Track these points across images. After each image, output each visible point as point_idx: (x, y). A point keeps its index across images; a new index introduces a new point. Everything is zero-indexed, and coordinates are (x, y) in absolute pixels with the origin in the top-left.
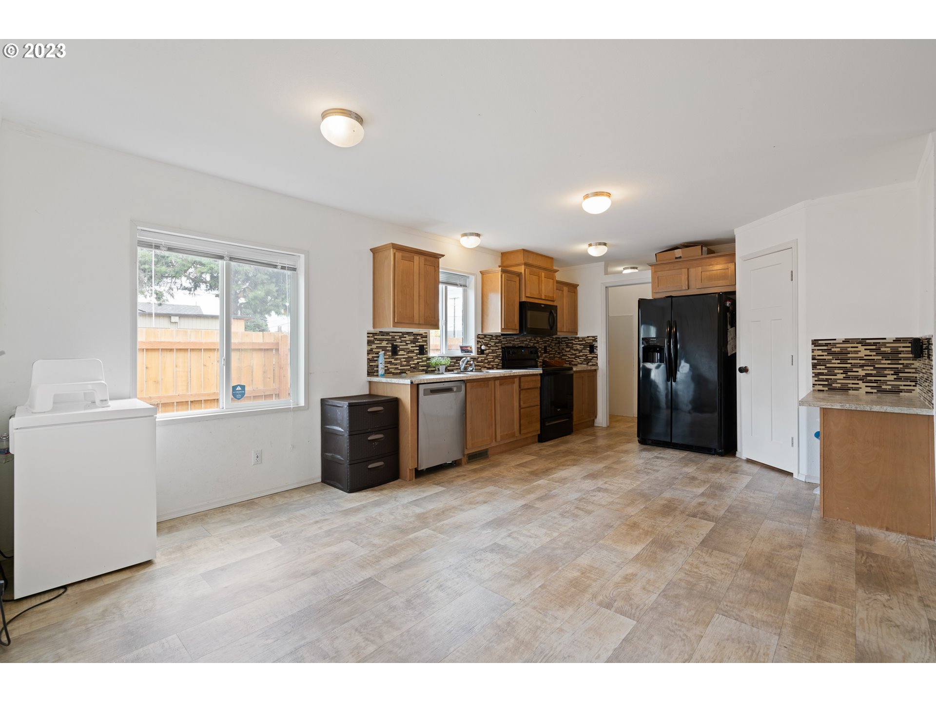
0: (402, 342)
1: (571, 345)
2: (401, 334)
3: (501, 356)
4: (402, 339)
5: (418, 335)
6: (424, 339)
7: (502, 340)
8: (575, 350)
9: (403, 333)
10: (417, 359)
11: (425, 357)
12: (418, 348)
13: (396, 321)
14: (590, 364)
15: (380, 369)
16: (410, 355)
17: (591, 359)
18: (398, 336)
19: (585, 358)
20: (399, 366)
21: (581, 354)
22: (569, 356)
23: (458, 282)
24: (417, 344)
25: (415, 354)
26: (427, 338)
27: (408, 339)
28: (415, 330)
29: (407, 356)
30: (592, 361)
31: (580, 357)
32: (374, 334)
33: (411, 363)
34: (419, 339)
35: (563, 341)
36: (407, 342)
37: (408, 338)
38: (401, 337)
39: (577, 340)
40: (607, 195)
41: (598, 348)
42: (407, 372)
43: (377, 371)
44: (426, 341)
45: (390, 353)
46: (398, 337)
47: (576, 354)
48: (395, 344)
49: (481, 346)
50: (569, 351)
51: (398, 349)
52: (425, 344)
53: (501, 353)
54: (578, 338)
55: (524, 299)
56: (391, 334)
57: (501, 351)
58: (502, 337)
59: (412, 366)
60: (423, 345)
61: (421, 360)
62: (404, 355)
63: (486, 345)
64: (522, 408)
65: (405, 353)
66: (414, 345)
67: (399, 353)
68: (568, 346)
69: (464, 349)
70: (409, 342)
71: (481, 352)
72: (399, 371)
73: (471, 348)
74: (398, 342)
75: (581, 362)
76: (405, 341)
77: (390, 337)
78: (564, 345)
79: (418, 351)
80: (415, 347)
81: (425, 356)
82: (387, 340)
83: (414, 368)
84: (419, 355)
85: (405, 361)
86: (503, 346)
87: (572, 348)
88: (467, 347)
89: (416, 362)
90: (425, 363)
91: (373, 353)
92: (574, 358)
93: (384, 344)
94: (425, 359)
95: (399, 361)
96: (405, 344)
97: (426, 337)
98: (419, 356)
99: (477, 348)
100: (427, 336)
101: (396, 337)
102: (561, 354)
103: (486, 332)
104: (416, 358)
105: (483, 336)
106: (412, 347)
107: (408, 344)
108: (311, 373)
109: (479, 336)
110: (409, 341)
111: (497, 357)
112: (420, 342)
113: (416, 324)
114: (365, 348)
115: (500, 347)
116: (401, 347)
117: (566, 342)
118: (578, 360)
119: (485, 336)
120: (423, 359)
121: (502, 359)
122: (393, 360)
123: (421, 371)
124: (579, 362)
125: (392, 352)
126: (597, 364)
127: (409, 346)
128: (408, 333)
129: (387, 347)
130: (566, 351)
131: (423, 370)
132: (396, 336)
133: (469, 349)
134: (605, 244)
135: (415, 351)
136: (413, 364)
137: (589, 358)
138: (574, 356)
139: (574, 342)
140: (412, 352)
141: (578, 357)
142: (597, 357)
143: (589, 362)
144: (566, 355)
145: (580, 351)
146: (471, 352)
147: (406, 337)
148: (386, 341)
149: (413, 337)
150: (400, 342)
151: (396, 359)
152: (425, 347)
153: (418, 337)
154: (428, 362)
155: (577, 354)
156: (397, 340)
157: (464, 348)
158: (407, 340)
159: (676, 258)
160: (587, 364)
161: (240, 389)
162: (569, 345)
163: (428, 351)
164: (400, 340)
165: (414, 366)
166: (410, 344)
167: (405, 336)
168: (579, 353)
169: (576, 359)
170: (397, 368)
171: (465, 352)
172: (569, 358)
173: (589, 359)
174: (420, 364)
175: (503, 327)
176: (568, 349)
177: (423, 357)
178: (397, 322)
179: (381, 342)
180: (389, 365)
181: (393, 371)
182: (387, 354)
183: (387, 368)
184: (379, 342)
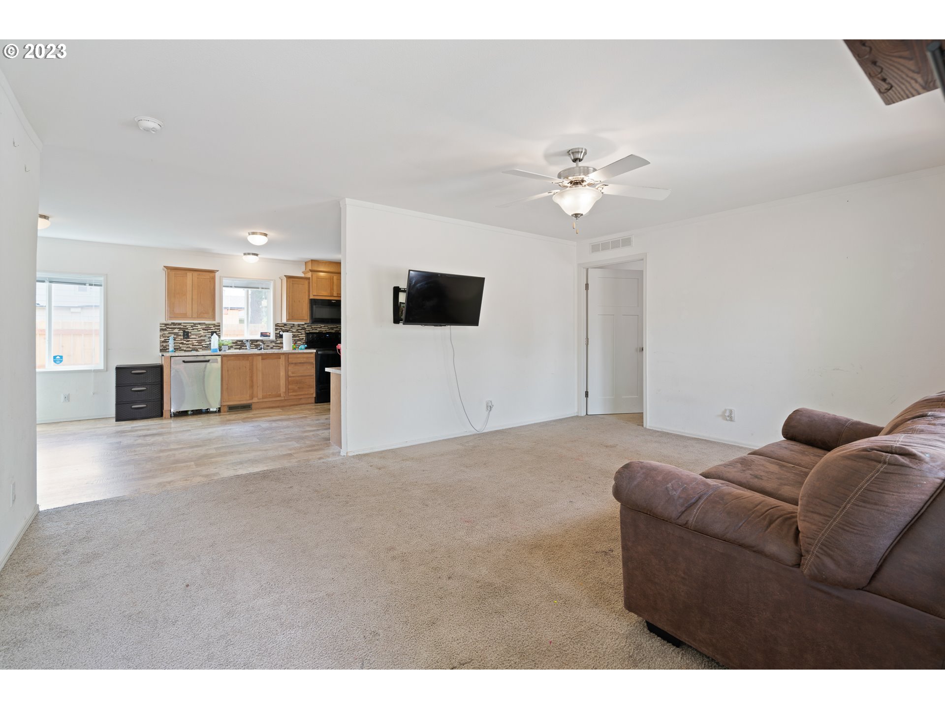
0: (194, 330)
2: (193, 324)
4: (195, 327)
5: (210, 324)
6: (216, 327)
7: (306, 327)
9: (195, 324)
12: (210, 334)
15: (170, 347)
16: (202, 338)
20: (191, 347)
24: (209, 330)
25: (207, 338)
28: (207, 322)
29: (198, 339)
32: (166, 325)
33: (202, 344)
36: (199, 330)
37: (199, 327)
38: (193, 326)
40: (265, 235)
42: (198, 350)
43: (169, 349)
44: (219, 329)
45: (181, 337)
46: (190, 326)
48: (186, 331)
49: (280, 332)
51: (190, 334)
52: (218, 331)
55: (312, 297)
56: (182, 324)
59: (204, 346)
64: (290, 377)
65: (197, 337)
66: (207, 332)
67: (191, 337)
70: (201, 330)
72: (191, 349)
73: (269, 333)
76: (197, 329)
77: (182, 327)
82: (180, 329)
83: (206, 347)
85: (196, 342)
88: (265, 333)
89: (208, 343)
91: (165, 337)
93: (176, 331)
95: (191, 343)
96: (197, 331)
97: (219, 326)
99: (276, 333)
101: (188, 327)
104: (208, 340)
105: (279, 325)
106: (204, 333)
108: (109, 349)
109: (276, 325)
111: (300, 340)
112: (212, 329)
113: (189, 318)
114: (159, 333)
116: (193, 333)
119: (285, 325)
122: (185, 342)
125: (183, 336)
127: (201, 332)
128: (199, 324)
129: (179, 333)
132: (188, 325)
135: (208, 336)
140: (205, 336)
146: (270, 336)
148: (178, 329)
149: (205, 326)
150: (192, 330)
151: (188, 341)
153: (210, 326)
156: (190, 329)
157: (261, 334)
161: (59, 358)
164: (192, 328)
165: (206, 345)
167: (197, 325)
170: (188, 347)
171: (263, 337)
175: (288, 319)
179: (173, 330)
180: (181, 345)
181: (185, 349)
182: (179, 337)
183: (178, 347)
184: (170, 330)
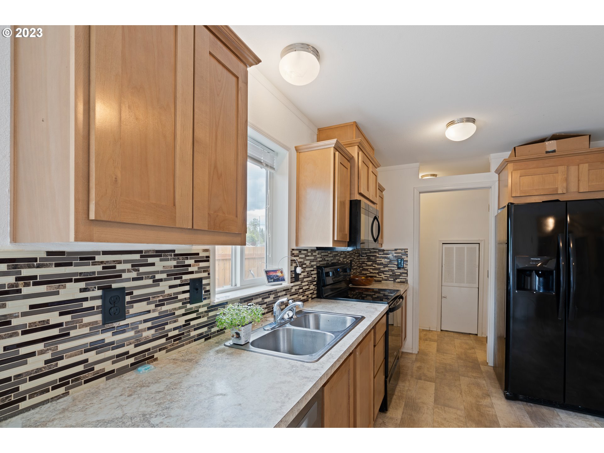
0: (141, 279)
1: (374, 258)
2: (137, 257)
3: (316, 279)
4: (142, 269)
5: (187, 255)
6: (202, 264)
7: (318, 256)
8: (378, 264)
9: (144, 255)
10: (184, 315)
11: (204, 306)
12: (187, 288)
13: (92, 216)
14: (398, 280)
16: (164, 308)
17: (400, 275)
18: (126, 262)
19: (391, 273)
20: (132, 350)
21: (387, 269)
22: (371, 271)
23: (262, 159)
24: (185, 277)
25: (180, 304)
26: (208, 261)
27: (161, 269)
28: (180, 248)
29: (156, 314)
30: (400, 277)
31: (385, 273)
33: (167, 327)
34: (189, 266)
35: (363, 253)
36: (158, 277)
37: (159, 264)
38: (135, 266)
39: (382, 253)
41: (409, 263)
42: (156, 355)
44: (206, 270)
45: (98, 318)
46: (128, 266)
47: (379, 269)
48: (114, 286)
49: (296, 267)
50: (371, 265)
51: (128, 298)
52: (206, 274)
53: (315, 276)
54: (383, 251)
56: (98, 258)
57: (315, 272)
58: (317, 252)
59: (171, 334)
60: (200, 280)
61: (194, 315)
62: (149, 312)
63: (302, 264)
65: (152, 307)
66: (178, 282)
67: (132, 311)
68: (369, 260)
69: (272, 276)
70: (164, 276)
71: (295, 277)
72: (132, 360)
73: (282, 272)
74: (128, 280)
75: (386, 278)
76: (151, 275)
77: (99, 268)
78: (364, 259)
79: (187, 295)
80: (180, 285)
81: (205, 302)
83: (177, 338)
84: (191, 303)
85: (149, 329)
86: (318, 265)
87: (375, 262)
88: (275, 271)
89: (181, 321)
90: (205, 319)
92: (378, 273)
94: (205, 309)
95: (131, 334)
96: (150, 282)
97: (207, 259)
98: (189, 306)
99: (291, 271)
100: (208, 257)
101: (119, 267)
102: (361, 268)
103: (303, 246)
104: (183, 311)
105: (297, 252)
106: (171, 287)
107: (161, 280)
109: (294, 252)
110: (162, 272)
111: (312, 282)
112: (192, 273)
113: (182, 229)
115: (315, 267)
116: (136, 293)
117: (368, 254)
118: (383, 276)
119: (300, 251)
120: (201, 310)
121: (317, 285)
122: (108, 337)
123: (195, 340)
124: (384, 278)
125: (102, 312)
126: (407, 281)
127: (164, 286)
128: (159, 254)
129: (86, 299)
130: (367, 265)
131: (200, 337)
132: (120, 262)
133: (279, 274)
134: (473, 121)
135: (181, 297)
136: (175, 329)
137: (397, 273)
138: (377, 271)
139: (378, 255)
140: (173, 299)
141: (383, 272)
142: (407, 273)
143: (396, 279)
144: (367, 270)
145: (386, 266)
146: (283, 280)
147: (153, 264)
148: (77, 281)
149: (174, 263)
150: (134, 279)
152: (204, 282)
153: (187, 262)
154: (211, 314)
155: (381, 269)
156: (125, 276)
157: (272, 274)
158: (157, 272)
159: (547, 152)
160: (394, 281)
162: (371, 258)
163: (211, 292)
164: (134, 274)
165: (176, 332)
166: (166, 280)
167: (150, 260)
168: (384, 267)
169: (380, 274)
170: (127, 355)
171: (274, 281)
172: (371, 273)
173: (396, 275)
174: (192, 323)
175: (336, 239)
176: (370, 263)
177: (200, 307)
178: (96, 221)
179: (53, 287)
180: (92, 356)
181: (108, 366)
182: (86, 320)
183: (81, 368)
184: (43, 289)
